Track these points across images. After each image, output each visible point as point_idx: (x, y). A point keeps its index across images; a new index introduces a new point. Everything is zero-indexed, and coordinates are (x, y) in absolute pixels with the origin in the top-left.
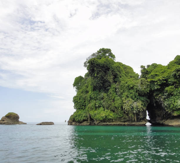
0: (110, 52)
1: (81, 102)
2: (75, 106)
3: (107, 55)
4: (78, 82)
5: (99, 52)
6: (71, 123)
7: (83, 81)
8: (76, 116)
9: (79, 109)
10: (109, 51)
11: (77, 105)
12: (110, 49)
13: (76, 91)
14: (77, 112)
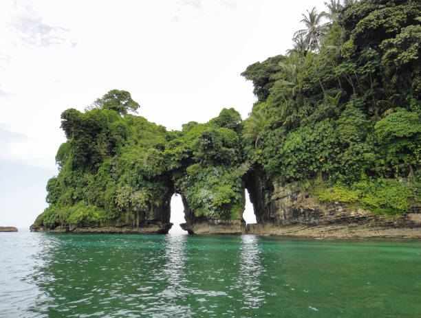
4: (64, 152)
5: (107, 97)
6: (36, 229)
9: (53, 203)
12: (128, 92)
13: (59, 168)
14: (51, 207)
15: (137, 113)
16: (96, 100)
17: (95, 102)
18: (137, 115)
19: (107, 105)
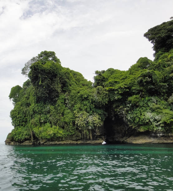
0: (54, 55)
1: (20, 117)
2: (13, 122)
3: (51, 59)
4: (15, 93)
5: (40, 56)
6: (9, 143)
7: (21, 91)
8: (15, 135)
9: (18, 125)
10: (52, 54)
11: (15, 121)
12: (54, 52)
13: (13, 103)
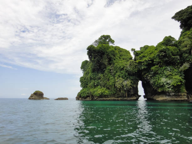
0: (110, 38)
1: (85, 82)
2: (81, 85)
3: (108, 40)
4: (84, 65)
5: (100, 39)
7: (88, 64)
8: (82, 93)
9: (84, 87)
10: (108, 37)
11: (82, 84)
13: (83, 72)
14: (83, 89)
15: (114, 45)
16: (95, 41)
17: (95, 42)
18: (114, 46)
19: (100, 43)
